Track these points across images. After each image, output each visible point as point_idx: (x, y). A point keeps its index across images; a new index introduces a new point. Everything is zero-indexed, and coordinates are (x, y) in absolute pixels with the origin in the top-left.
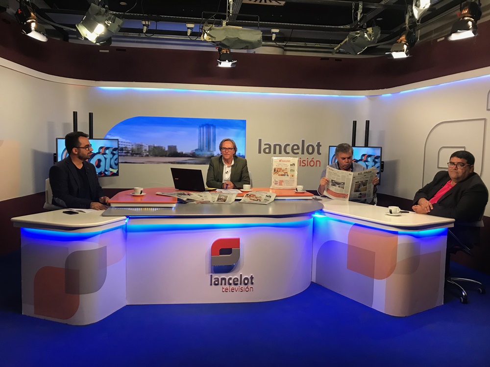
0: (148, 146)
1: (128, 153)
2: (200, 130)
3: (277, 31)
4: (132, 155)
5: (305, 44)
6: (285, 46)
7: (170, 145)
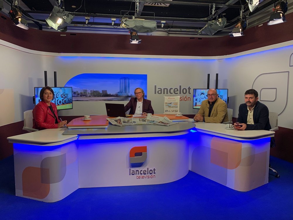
0: (90, 91)
1: (78, 95)
2: (121, 81)
3: (164, 22)
4: (81, 96)
5: (181, 30)
6: (169, 31)
7: (103, 90)
